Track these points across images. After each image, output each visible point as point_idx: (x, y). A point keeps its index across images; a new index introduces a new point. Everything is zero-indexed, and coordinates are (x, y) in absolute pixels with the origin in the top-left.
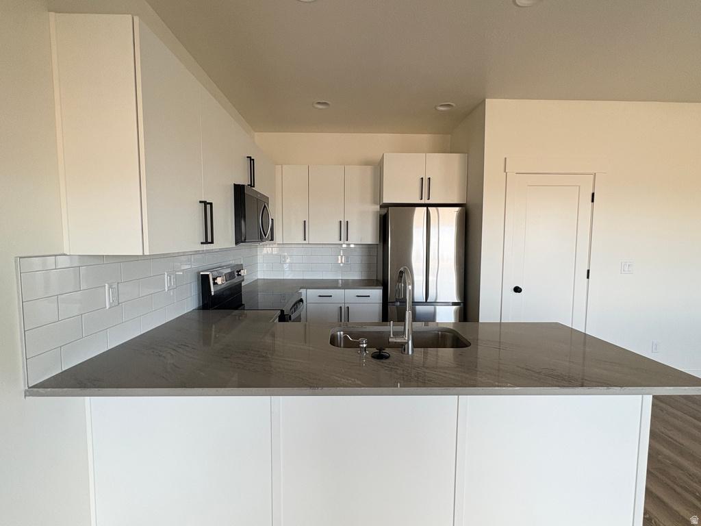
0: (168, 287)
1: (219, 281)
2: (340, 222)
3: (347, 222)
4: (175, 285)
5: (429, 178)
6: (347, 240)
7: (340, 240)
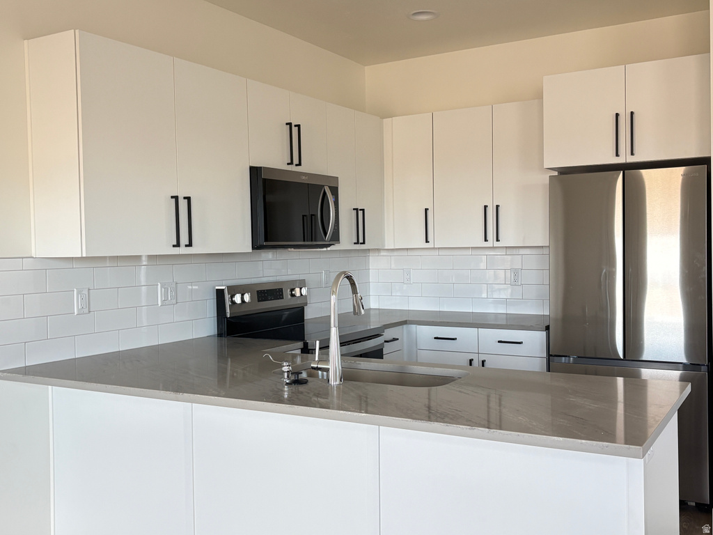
0: (162, 301)
1: (238, 299)
2: (486, 207)
3: (497, 206)
4: (175, 300)
5: (632, 113)
6: (498, 240)
7: (486, 240)
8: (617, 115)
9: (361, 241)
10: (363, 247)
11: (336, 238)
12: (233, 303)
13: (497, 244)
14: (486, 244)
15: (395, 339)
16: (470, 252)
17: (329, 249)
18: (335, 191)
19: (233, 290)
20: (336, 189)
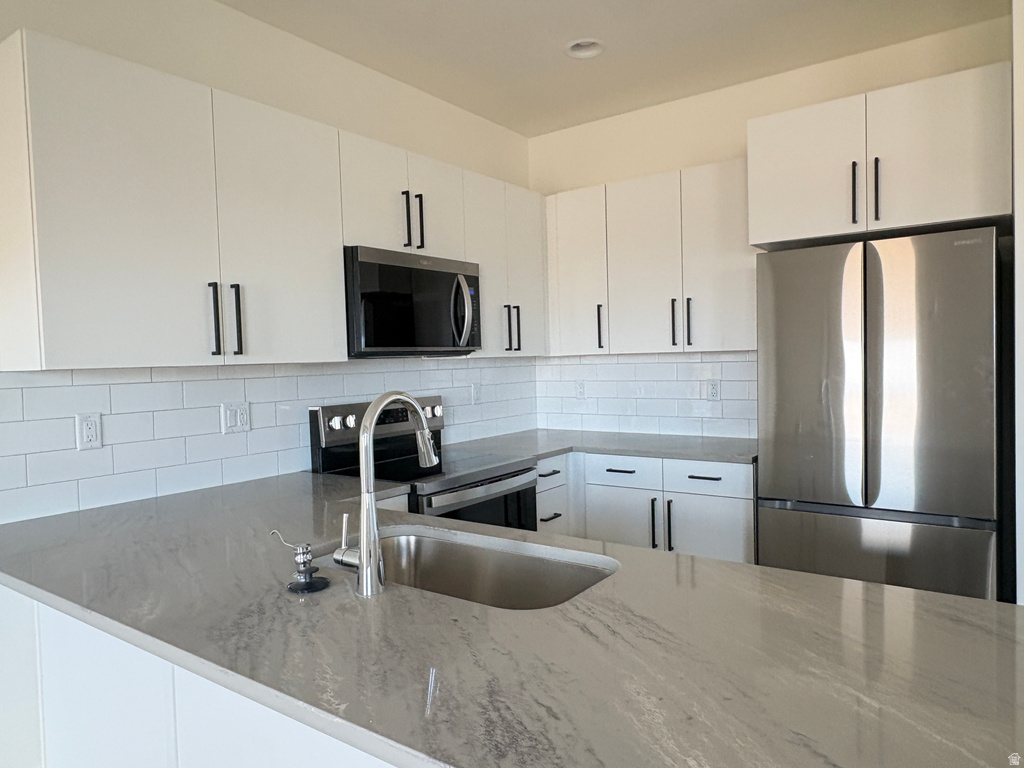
0: (227, 428)
1: (336, 423)
2: (673, 301)
3: (689, 300)
4: (249, 425)
5: (877, 160)
6: (689, 343)
7: (674, 344)
8: (854, 164)
9: (515, 346)
10: (518, 354)
11: (475, 341)
12: (331, 428)
13: (688, 349)
14: (675, 349)
15: (555, 472)
16: (656, 359)
17: (469, 356)
18: (474, 282)
19: (331, 411)
20: (476, 279)
